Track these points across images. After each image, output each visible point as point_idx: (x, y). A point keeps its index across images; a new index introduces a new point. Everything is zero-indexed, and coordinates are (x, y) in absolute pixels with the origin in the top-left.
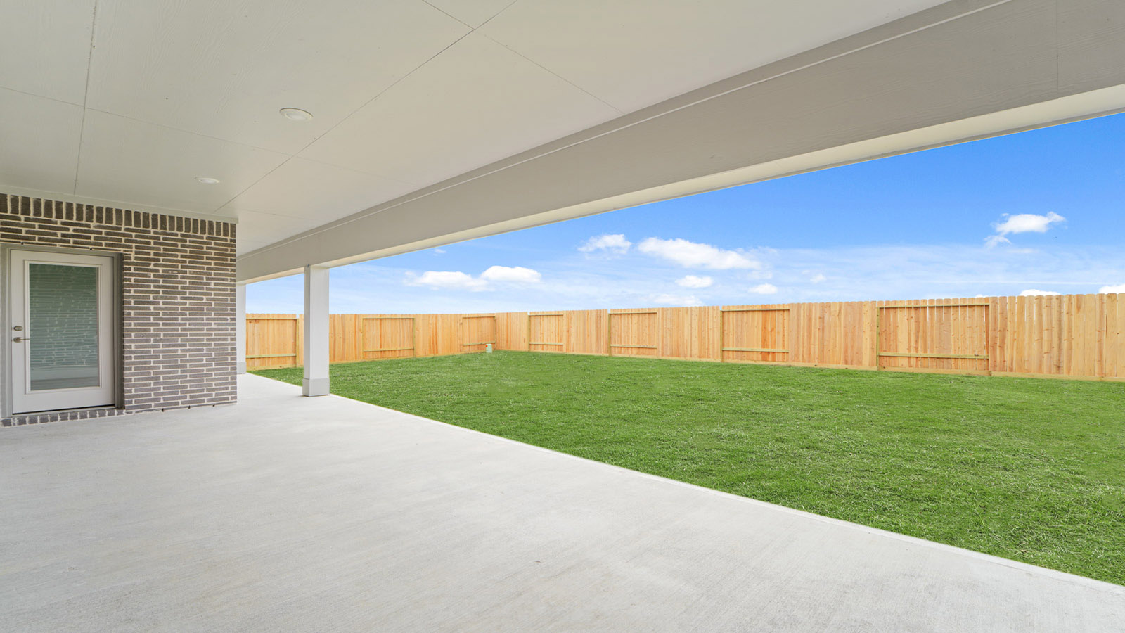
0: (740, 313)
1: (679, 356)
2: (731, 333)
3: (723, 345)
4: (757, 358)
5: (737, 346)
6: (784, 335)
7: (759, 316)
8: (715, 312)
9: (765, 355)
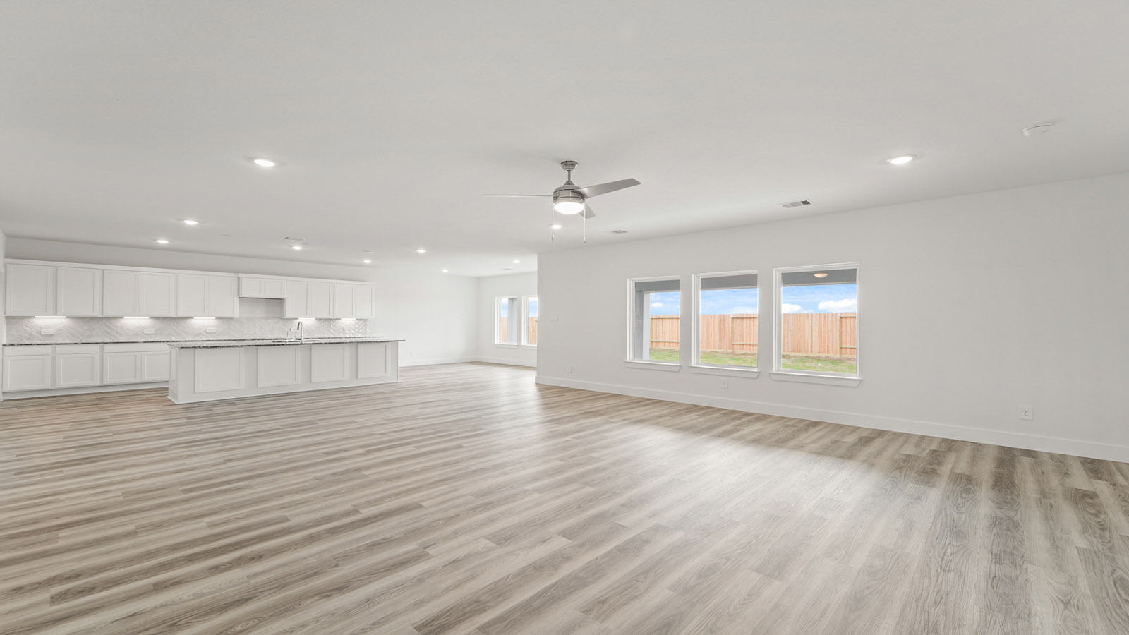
3: (841, 344)
8: (834, 317)
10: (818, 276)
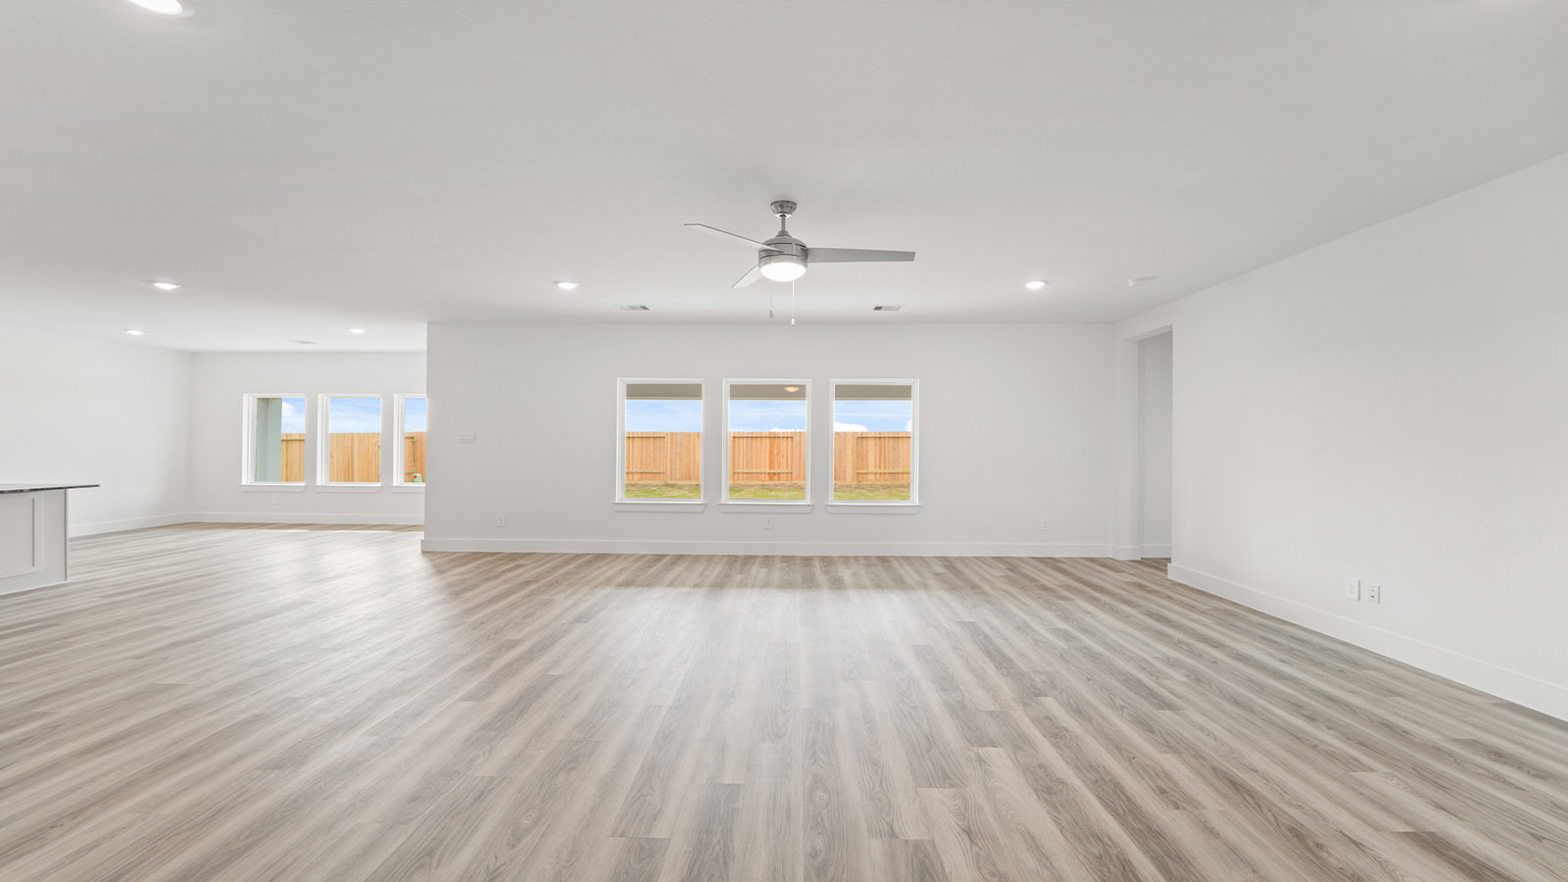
0: (749, 439)
1: (690, 479)
2: (742, 457)
3: (734, 468)
4: (765, 478)
5: (747, 468)
6: (788, 459)
7: (767, 443)
9: (772, 476)
10: (791, 390)
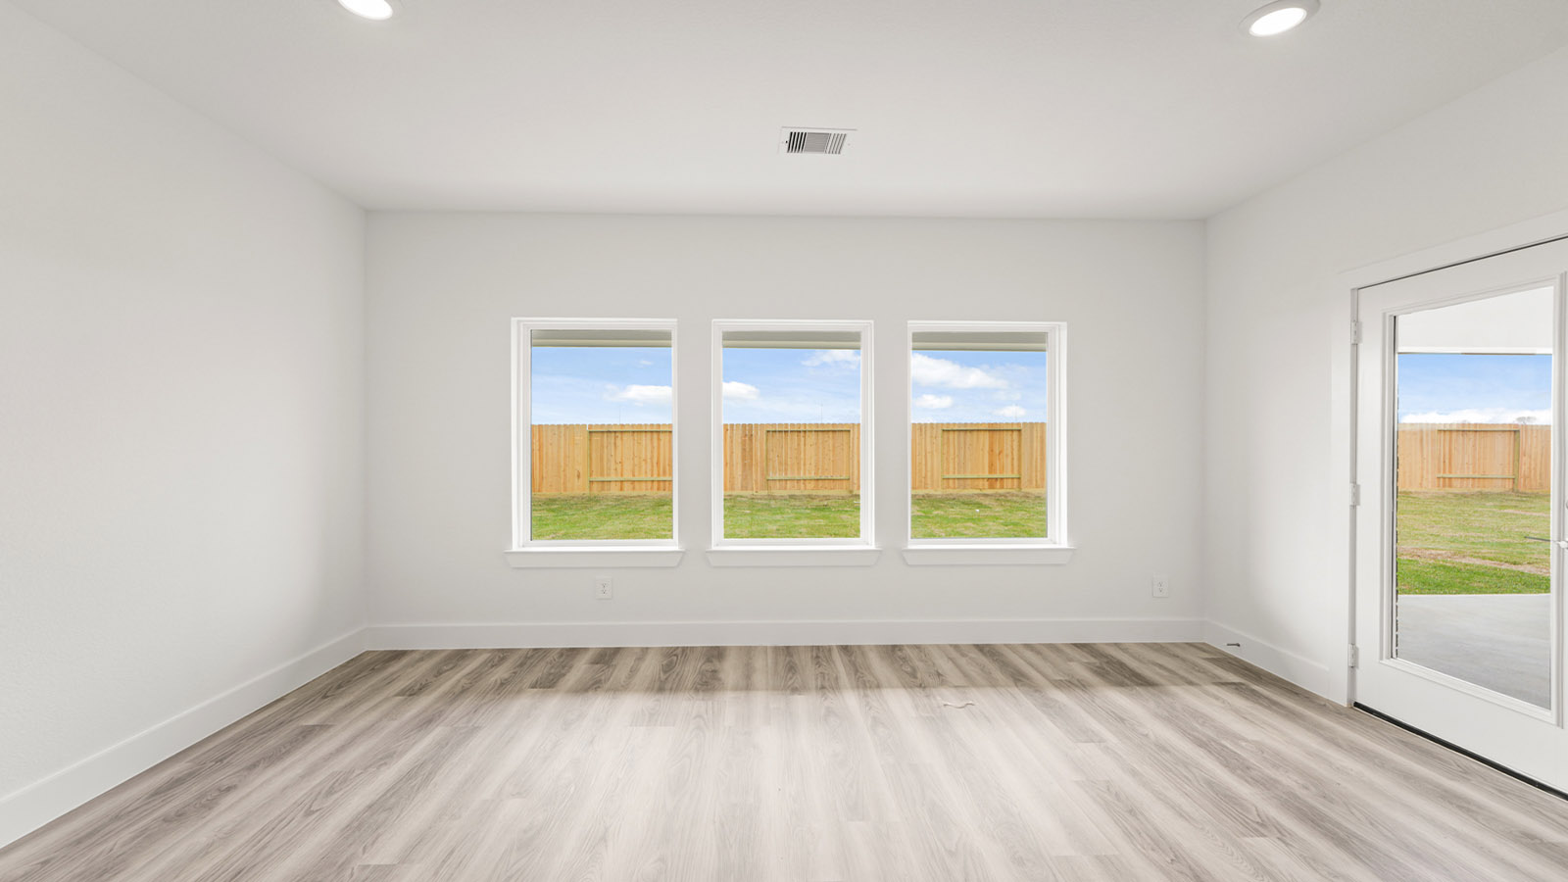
0: (962, 433)
2: (952, 457)
4: (983, 485)
6: (1013, 459)
7: (985, 437)
8: (934, 431)
9: (992, 482)
